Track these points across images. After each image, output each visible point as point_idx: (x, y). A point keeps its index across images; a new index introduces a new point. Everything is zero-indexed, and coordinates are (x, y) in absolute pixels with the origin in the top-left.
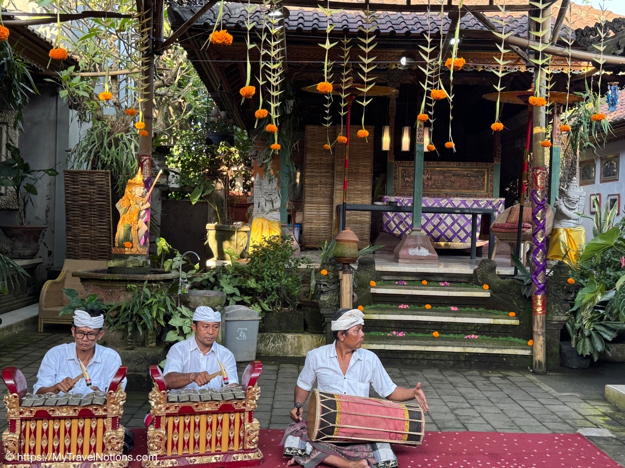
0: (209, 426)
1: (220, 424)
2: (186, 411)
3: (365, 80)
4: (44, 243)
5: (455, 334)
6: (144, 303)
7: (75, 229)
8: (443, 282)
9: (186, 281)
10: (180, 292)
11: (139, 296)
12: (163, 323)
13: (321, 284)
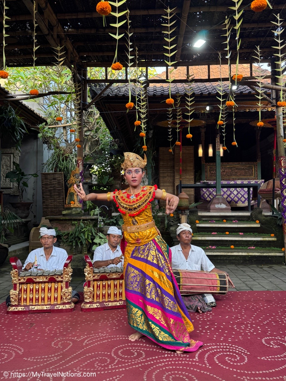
0: (115, 286)
1: (121, 285)
2: (103, 278)
3: (189, 109)
4: (32, 212)
5: (242, 246)
6: (81, 231)
7: (46, 202)
8: (235, 220)
9: (102, 220)
10: (99, 226)
11: (78, 227)
12: (90, 241)
13: (170, 221)
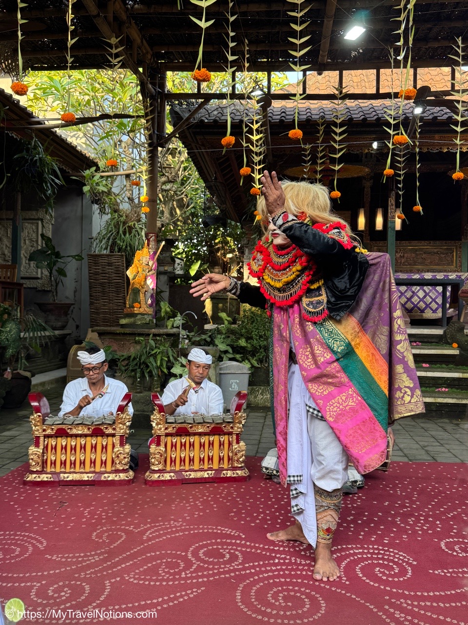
0: (202, 445)
1: (211, 444)
2: (182, 432)
3: (337, 147)
4: (73, 319)
5: (427, 387)
6: (149, 353)
7: (96, 303)
8: (415, 342)
9: (185, 337)
10: (180, 346)
11: (146, 347)
12: (165, 371)
